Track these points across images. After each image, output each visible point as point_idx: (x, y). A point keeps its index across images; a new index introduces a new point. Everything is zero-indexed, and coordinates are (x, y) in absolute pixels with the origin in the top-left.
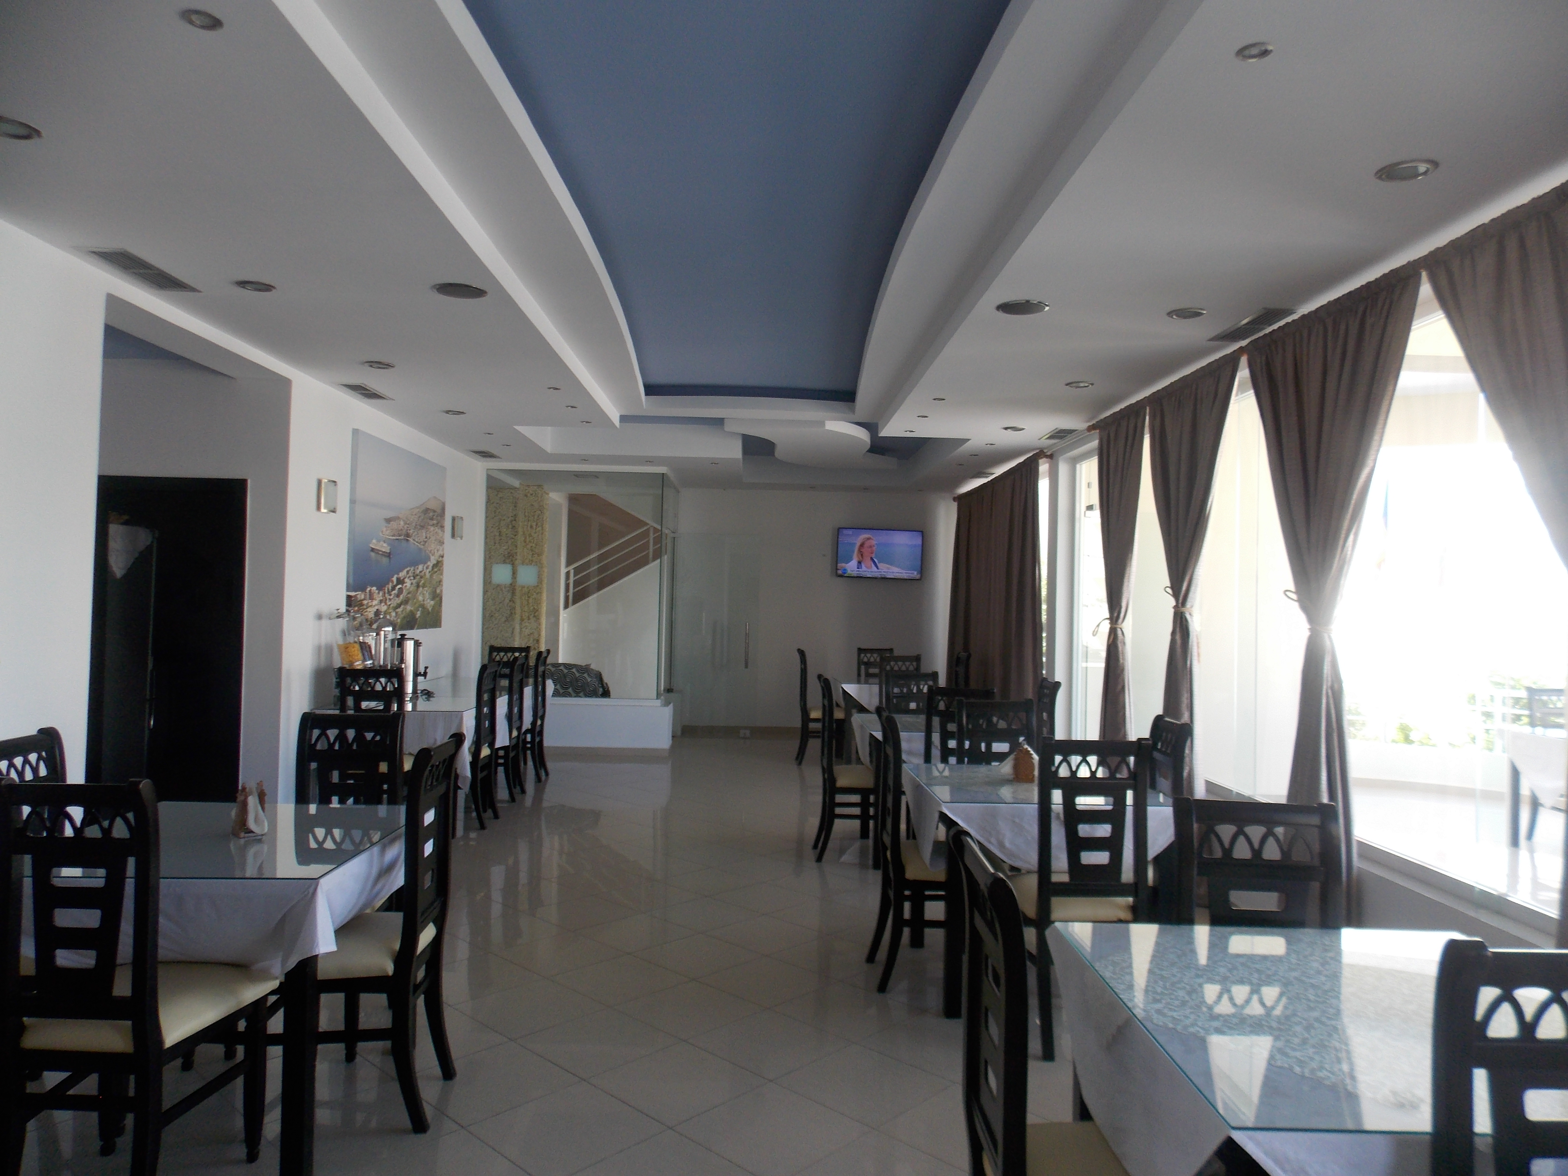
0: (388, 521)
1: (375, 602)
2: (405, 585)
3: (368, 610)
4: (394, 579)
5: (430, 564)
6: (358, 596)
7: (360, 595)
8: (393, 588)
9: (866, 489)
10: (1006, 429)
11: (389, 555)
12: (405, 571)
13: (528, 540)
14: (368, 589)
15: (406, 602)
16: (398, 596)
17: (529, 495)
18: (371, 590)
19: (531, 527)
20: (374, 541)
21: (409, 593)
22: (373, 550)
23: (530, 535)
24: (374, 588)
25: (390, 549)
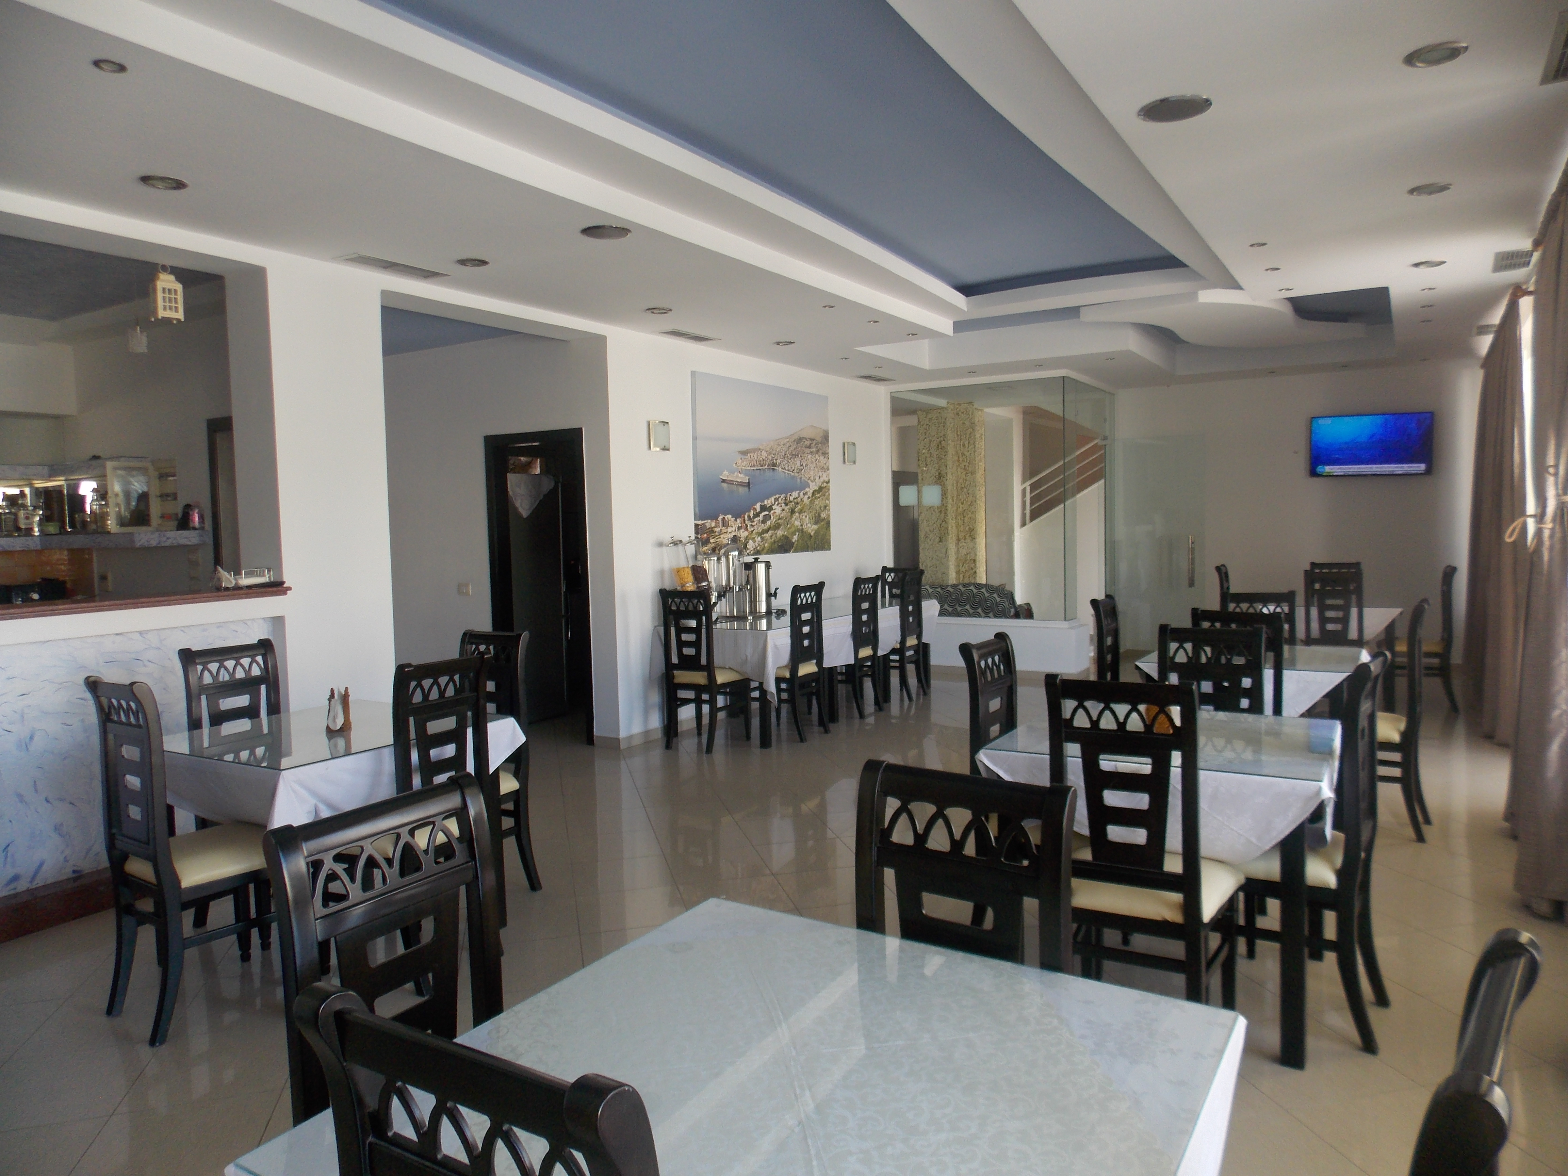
0: (744, 453)
1: (730, 530)
2: (772, 511)
3: (722, 536)
4: (758, 507)
5: (810, 491)
6: (707, 524)
7: (710, 524)
8: (757, 515)
9: (1345, 366)
10: (1417, 265)
11: (748, 485)
12: (772, 499)
13: (961, 459)
14: (721, 517)
15: (777, 527)
16: (764, 522)
17: (960, 413)
18: (724, 518)
19: (964, 445)
20: (726, 473)
21: (779, 519)
22: (724, 481)
23: (963, 454)
24: (729, 516)
25: (749, 479)
